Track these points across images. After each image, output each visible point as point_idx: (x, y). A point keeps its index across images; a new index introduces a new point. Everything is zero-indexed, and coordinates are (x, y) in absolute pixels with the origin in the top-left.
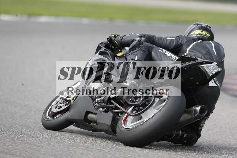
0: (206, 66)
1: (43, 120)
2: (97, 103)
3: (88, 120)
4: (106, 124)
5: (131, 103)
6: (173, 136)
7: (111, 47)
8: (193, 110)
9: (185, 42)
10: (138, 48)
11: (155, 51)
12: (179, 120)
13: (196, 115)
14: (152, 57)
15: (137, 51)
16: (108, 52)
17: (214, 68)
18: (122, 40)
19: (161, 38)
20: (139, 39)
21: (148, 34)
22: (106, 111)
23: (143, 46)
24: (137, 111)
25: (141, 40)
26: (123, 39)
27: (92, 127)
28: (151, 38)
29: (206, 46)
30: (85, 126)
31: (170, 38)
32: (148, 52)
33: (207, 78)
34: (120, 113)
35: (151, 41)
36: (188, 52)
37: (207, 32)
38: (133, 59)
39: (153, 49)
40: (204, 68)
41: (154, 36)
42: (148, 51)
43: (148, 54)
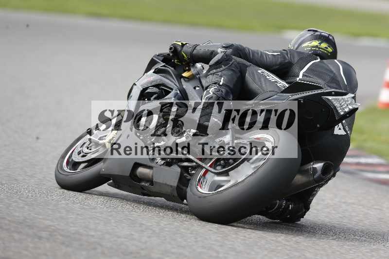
0: (336, 99)
1: (58, 172)
3: (137, 176)
4: (168, 185)
6: (274, 207)
7: (174, 62)
8: (311, 168)
9: (296, 59)
10: (225, 66)
11: (250, 72)
13: (316, 176)
14: (246, 81)
15: (223, 70)
16: (169, 69)
17: (348, 103)
19: (257, 52)
20: (222, 50)
21: (237, 44)
22: (169, 165)
23: (233, 63)
24: (224, 167)
25: (226, 52)
26: (195, 50)
27: (144, 189)
28: (241, 51)
30: (129, 186)
31: (272, 53)
32: (239, 74)
33: (335, 118)
34: (190, 168)
35: (242, 54)
37: (328, 45)
38: (215, 83)
39: (248, 68)
40: (332, 103)
41: (246, 47)
42: (240, 71)
43: (239, 77)
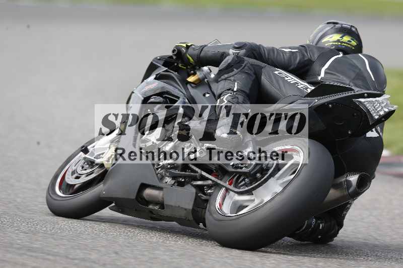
0: (370, 101)
1: (49, 197)
2: (160, 169)
3: (144, 199)
4: (182, 208)
5: (233, 170)
7: (178, 65)
8: (344, 181)
9: (316, 56)
10: (237, 69)
11: (266, 74)
12: (324, 199)
13: (351, 190)
14: (262, 84)
15: (235, 74)
16: (172, 74)
17: (383, 105)
18: (202, 54)
19: (273, 49)
20: (234, 51)
21: (249, 42)
22: (181, 184)
23: (245, 65)
25: (238, 53)
26: (202, 52)
27: (153, 213)
28: (255, 50)
29: (354, 64)
30: (136, 210)
31: (290, 50)
32: (254, 76)
33: (369, 123)
34: (205, 187)
35: (256, 54)
36: (322, 74)
37: (351, 38)
38: (229, 90)
39: (263, 70)
40: (365, 106)
41: (260, 45)
42: (255, 74)
43: (254, 80)
